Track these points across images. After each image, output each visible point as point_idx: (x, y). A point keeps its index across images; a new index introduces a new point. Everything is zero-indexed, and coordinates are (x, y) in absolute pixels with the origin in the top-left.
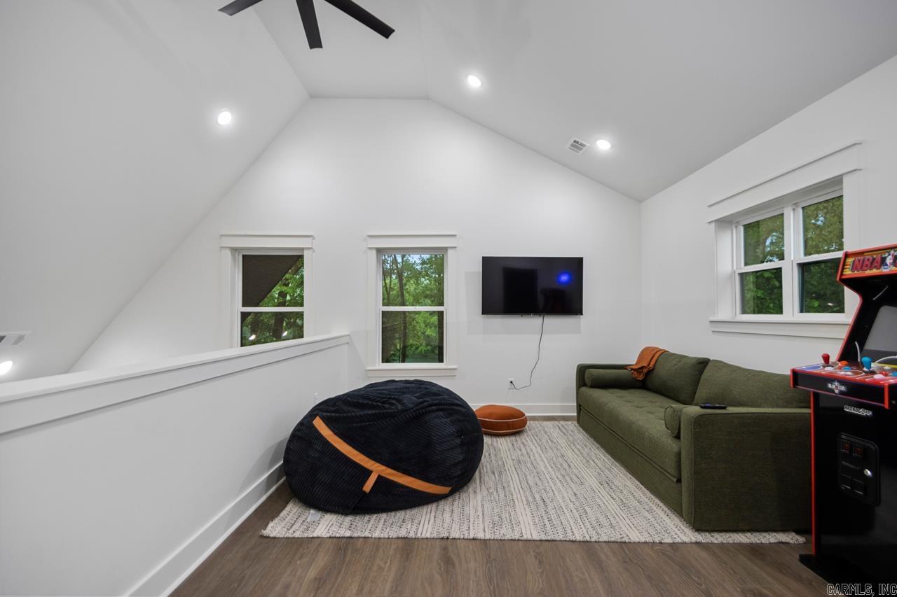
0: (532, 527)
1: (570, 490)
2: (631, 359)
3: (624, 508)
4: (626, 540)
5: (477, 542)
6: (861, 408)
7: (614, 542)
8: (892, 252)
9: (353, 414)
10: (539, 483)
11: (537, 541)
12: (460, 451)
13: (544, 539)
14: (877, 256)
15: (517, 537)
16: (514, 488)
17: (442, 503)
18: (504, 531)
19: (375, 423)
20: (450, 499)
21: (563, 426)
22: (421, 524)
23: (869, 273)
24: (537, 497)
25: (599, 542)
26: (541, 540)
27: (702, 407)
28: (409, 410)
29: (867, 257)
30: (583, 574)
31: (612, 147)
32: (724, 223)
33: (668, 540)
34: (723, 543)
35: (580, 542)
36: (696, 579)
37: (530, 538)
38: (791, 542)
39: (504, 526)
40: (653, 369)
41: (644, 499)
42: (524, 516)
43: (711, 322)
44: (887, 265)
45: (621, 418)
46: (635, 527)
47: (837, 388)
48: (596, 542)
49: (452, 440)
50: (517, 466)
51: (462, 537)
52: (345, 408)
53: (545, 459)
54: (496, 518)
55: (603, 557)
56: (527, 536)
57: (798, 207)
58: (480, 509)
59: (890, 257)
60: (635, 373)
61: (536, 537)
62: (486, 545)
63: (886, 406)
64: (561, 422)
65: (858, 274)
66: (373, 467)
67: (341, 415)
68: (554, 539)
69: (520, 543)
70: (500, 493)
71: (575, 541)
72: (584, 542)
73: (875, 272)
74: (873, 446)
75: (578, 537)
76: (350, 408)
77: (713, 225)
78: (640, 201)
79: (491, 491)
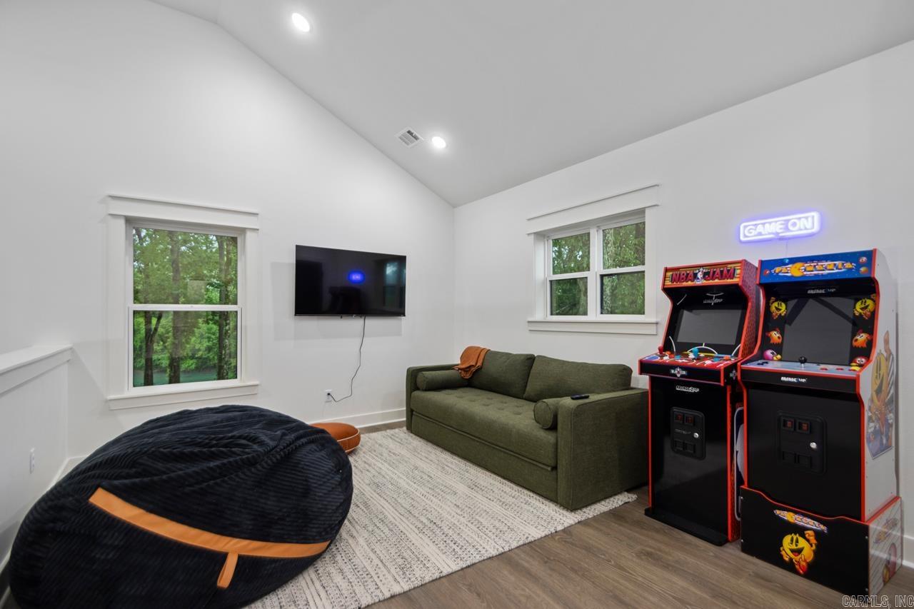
0: (444, 557)
1: (449, 503)
2: (454, 358)
3: (507, 507)
4: (531, 539)
5: (396, 598)
6: (690, 387)
7: (523, 545)
8: (701, 269)
9: (180, 472)
10: (415, 504)
11: (458, 571)
12: (340, 490)
13: (464, 566)
14: (690, 272)
15: (437, 575)
16: (394, 518)
17: (319, 564)
18: (418, 573)
19: (226, 479)
20: (327, 556)
21: (393, 435)
22: (311, 603)
23: (685, 284)
24: (425, 521)
25: (512, 550)
26: (462, 569)
27: (573, 399)
28: (273, 449)
29: (682, 272)
30: (523, 590)
31: (447, 146)
32: (541, 236)
33: (560, 528)
34: (594, 516)
35: (496, 556)
36: (603, 557)
37: (450, 571)
38: (630, 500)
39: (414, 567)
40: (481, 368)
41: (514, 493)
42: (426, 546)
43: (529, 322)
44: (698, 279)
45: (478, 418)
46: (529, 523)
47: (679, 373)
48: (509, 551)
49: (332, 478)
50: (378, 491)
51: (377, 600)
52: (160, 466)
53: (401, 475)
54: (400, 561)
55: (526, 565)
56: (446, 571)
57: (600, 229)
58: (372, 555)
59: (700, 273)
60: (463, 372)
61: (455, 568)
62: (410, 599)
63: (722, 384)
64: (388, 431)
65: (676, 285)
66: (228, 545)
67: (156, 478)
68: (474, 561)
69: (443, 580)
70: (381, 527)
71: (493, 557)
72: (500, 555)
73: (690, 283)
74: (700, 415)
75: (494, 553)
76: (169, 465)
77: (532, 236)
78: (454, 206)
79: (370, 529)
